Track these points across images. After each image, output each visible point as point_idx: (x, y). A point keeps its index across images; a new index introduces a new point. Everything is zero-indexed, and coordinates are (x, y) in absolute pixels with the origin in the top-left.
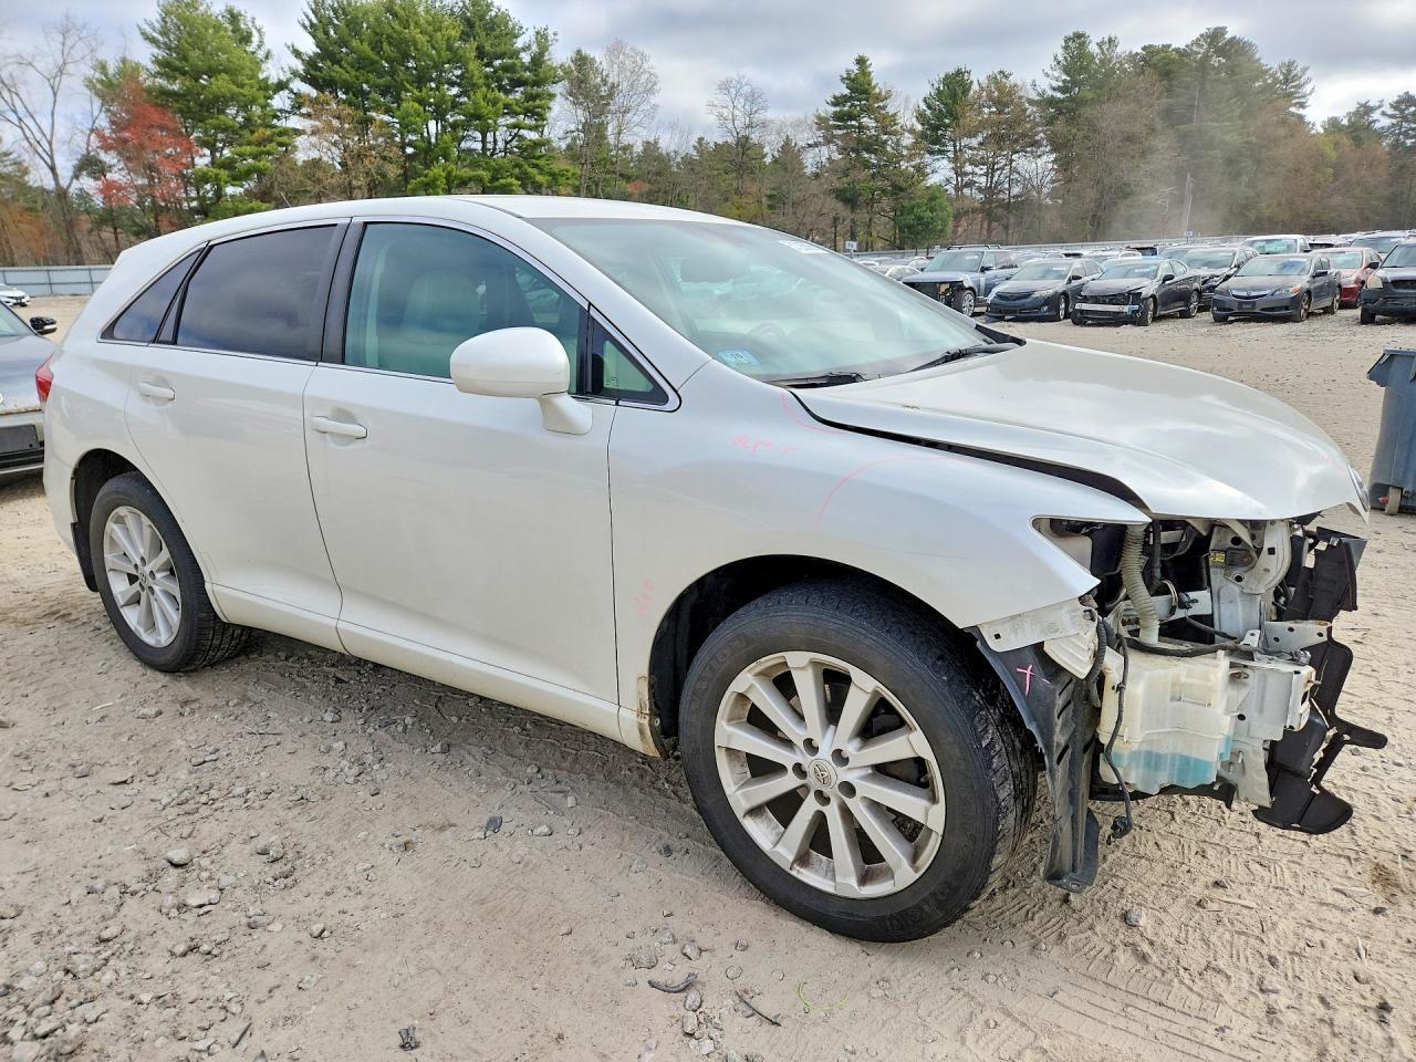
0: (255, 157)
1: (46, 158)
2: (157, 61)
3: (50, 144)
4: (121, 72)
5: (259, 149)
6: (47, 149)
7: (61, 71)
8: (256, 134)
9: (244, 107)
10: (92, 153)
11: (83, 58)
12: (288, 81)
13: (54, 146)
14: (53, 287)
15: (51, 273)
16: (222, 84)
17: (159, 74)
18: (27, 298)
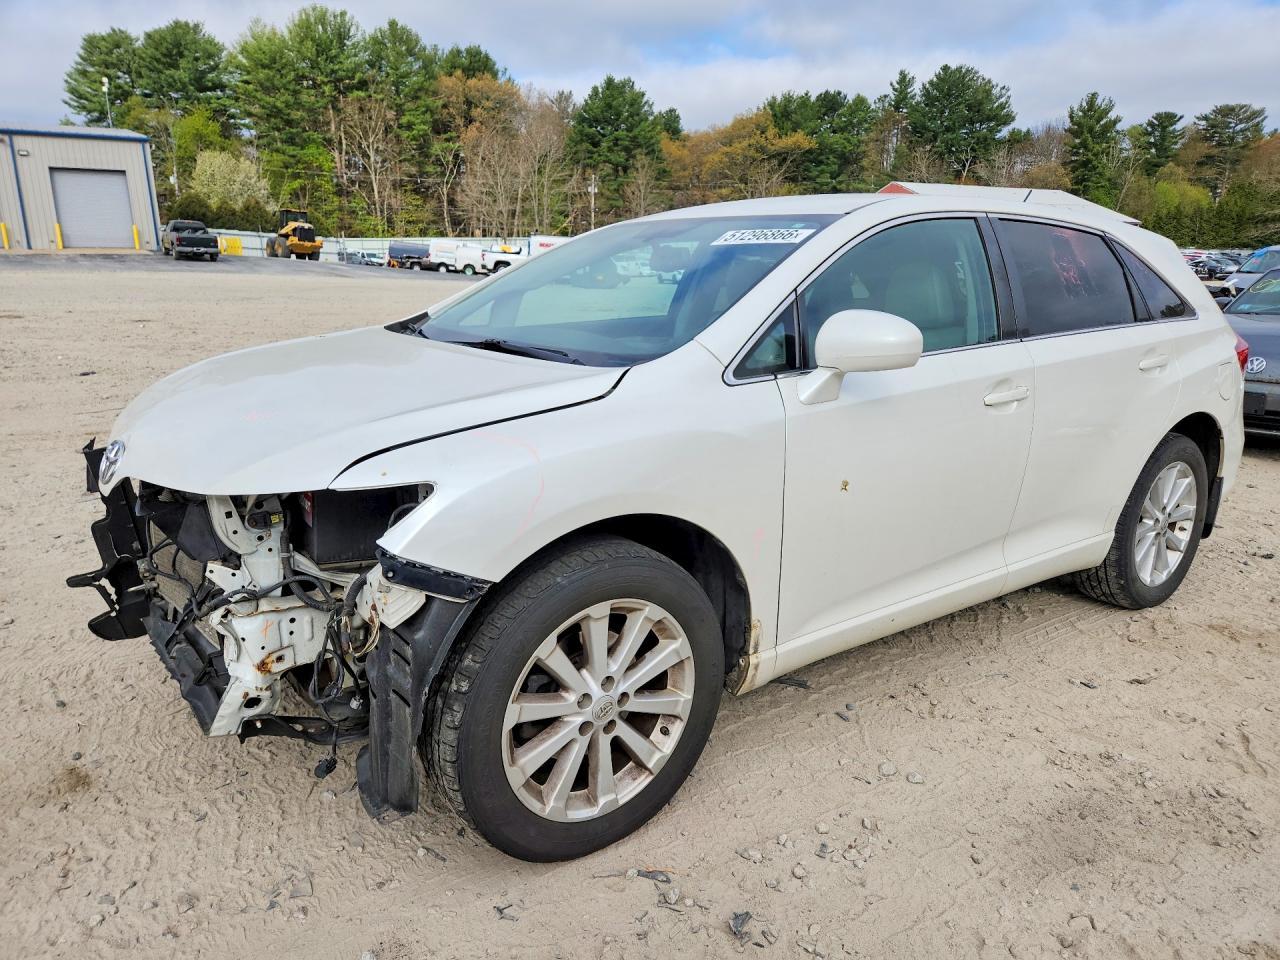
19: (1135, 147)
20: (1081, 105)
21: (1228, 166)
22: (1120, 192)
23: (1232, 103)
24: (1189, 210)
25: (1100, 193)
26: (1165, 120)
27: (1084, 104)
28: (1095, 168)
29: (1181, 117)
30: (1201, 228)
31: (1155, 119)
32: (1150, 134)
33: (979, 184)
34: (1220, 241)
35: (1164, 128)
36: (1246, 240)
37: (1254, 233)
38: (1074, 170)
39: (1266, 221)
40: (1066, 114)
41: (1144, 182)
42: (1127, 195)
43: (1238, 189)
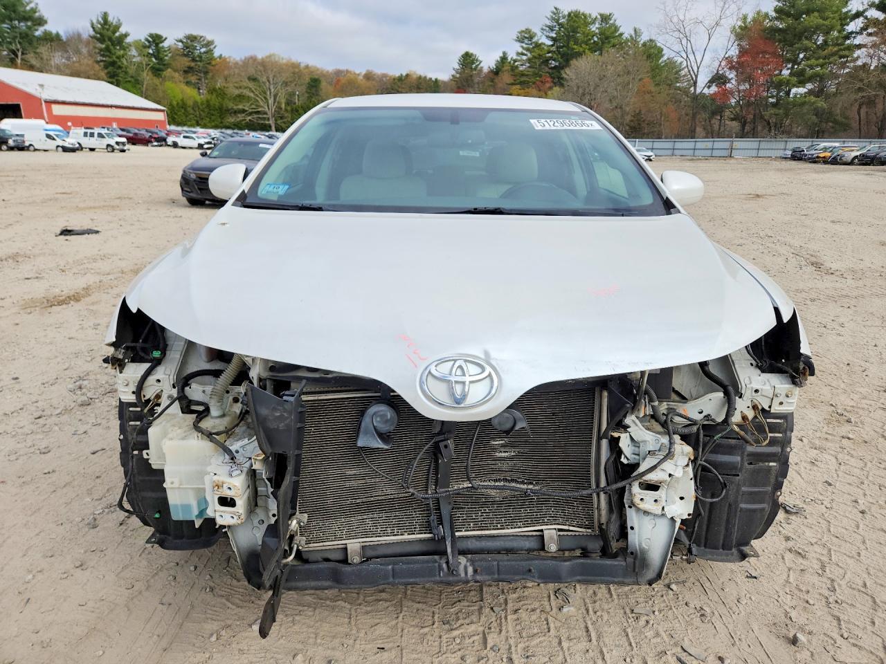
0: (822, 66)
1: (694, 77)
2: (776, 11)
3: (698, 68)
4: (754, 20)
5: (824, 61)
6: (696, 71)
7: (717, 24)
8: (826, 51)
9: (827, 33)
10: (721, 72)
11: (732, 14)
12: (865, 11)
13: (700, 70)
14: (675, 151)
15: (676, 143)
16: (813, 20)
17: (776, 18)
18: (654, 157)
19: (139, 55)
20: (98, 20)
21: (202, 75)
22: (143, 86)
23: (195, 33)
24: (190, 103)
25: (129, 85)
26: (156, 40)
27: (100, 19)
28: (120, 67)
29: (166, 39)
30: (200, 114)
31: (150, 37)
32: (149, 47)
33: (32, 71)
34: (213, 124)
35: (157, 45)
36: (227, 124)
37: (231, 120)
38: (106, 67)
39: (236, 112)
40: (89, 25)
41: (157, 81)
42: (147, 89)
43: (212, 91)
